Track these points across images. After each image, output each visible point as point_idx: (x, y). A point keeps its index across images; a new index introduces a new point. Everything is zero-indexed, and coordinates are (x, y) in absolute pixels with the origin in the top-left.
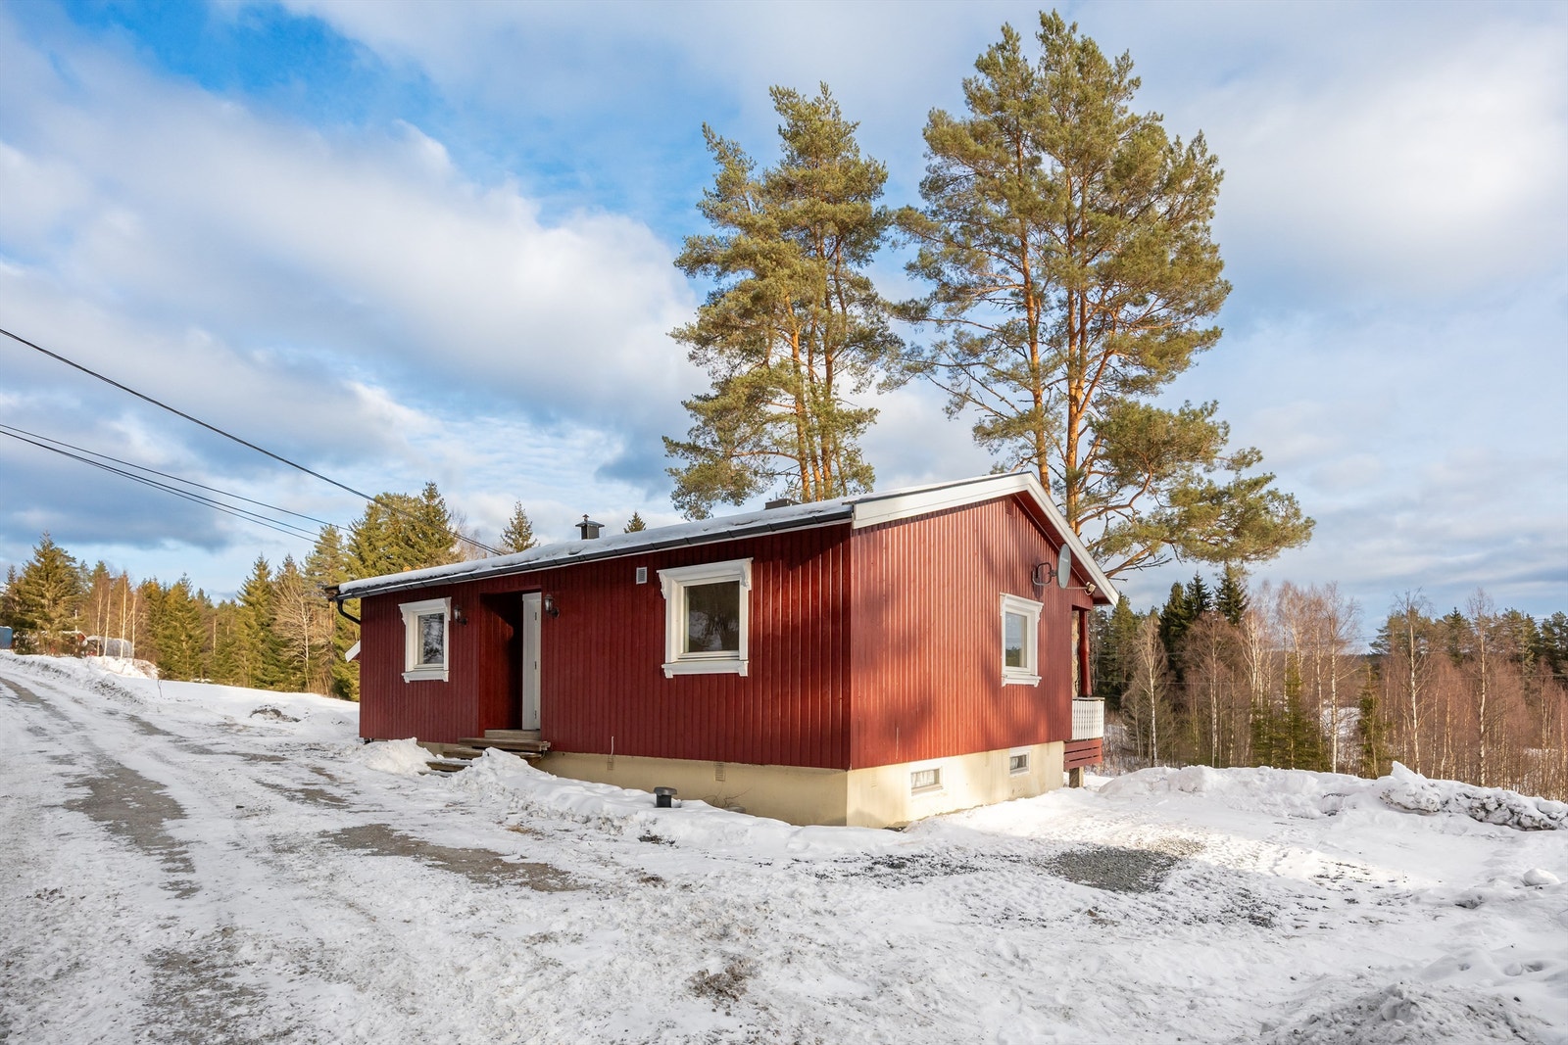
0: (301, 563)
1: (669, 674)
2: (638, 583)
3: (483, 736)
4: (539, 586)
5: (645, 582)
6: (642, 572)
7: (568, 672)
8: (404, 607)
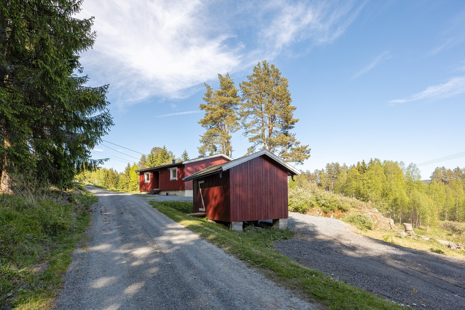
0: (137, 163)
1: (171, 180)
2: (168, 170)
3: (153, 190)
4: (159, 170)
8: (144, 173)
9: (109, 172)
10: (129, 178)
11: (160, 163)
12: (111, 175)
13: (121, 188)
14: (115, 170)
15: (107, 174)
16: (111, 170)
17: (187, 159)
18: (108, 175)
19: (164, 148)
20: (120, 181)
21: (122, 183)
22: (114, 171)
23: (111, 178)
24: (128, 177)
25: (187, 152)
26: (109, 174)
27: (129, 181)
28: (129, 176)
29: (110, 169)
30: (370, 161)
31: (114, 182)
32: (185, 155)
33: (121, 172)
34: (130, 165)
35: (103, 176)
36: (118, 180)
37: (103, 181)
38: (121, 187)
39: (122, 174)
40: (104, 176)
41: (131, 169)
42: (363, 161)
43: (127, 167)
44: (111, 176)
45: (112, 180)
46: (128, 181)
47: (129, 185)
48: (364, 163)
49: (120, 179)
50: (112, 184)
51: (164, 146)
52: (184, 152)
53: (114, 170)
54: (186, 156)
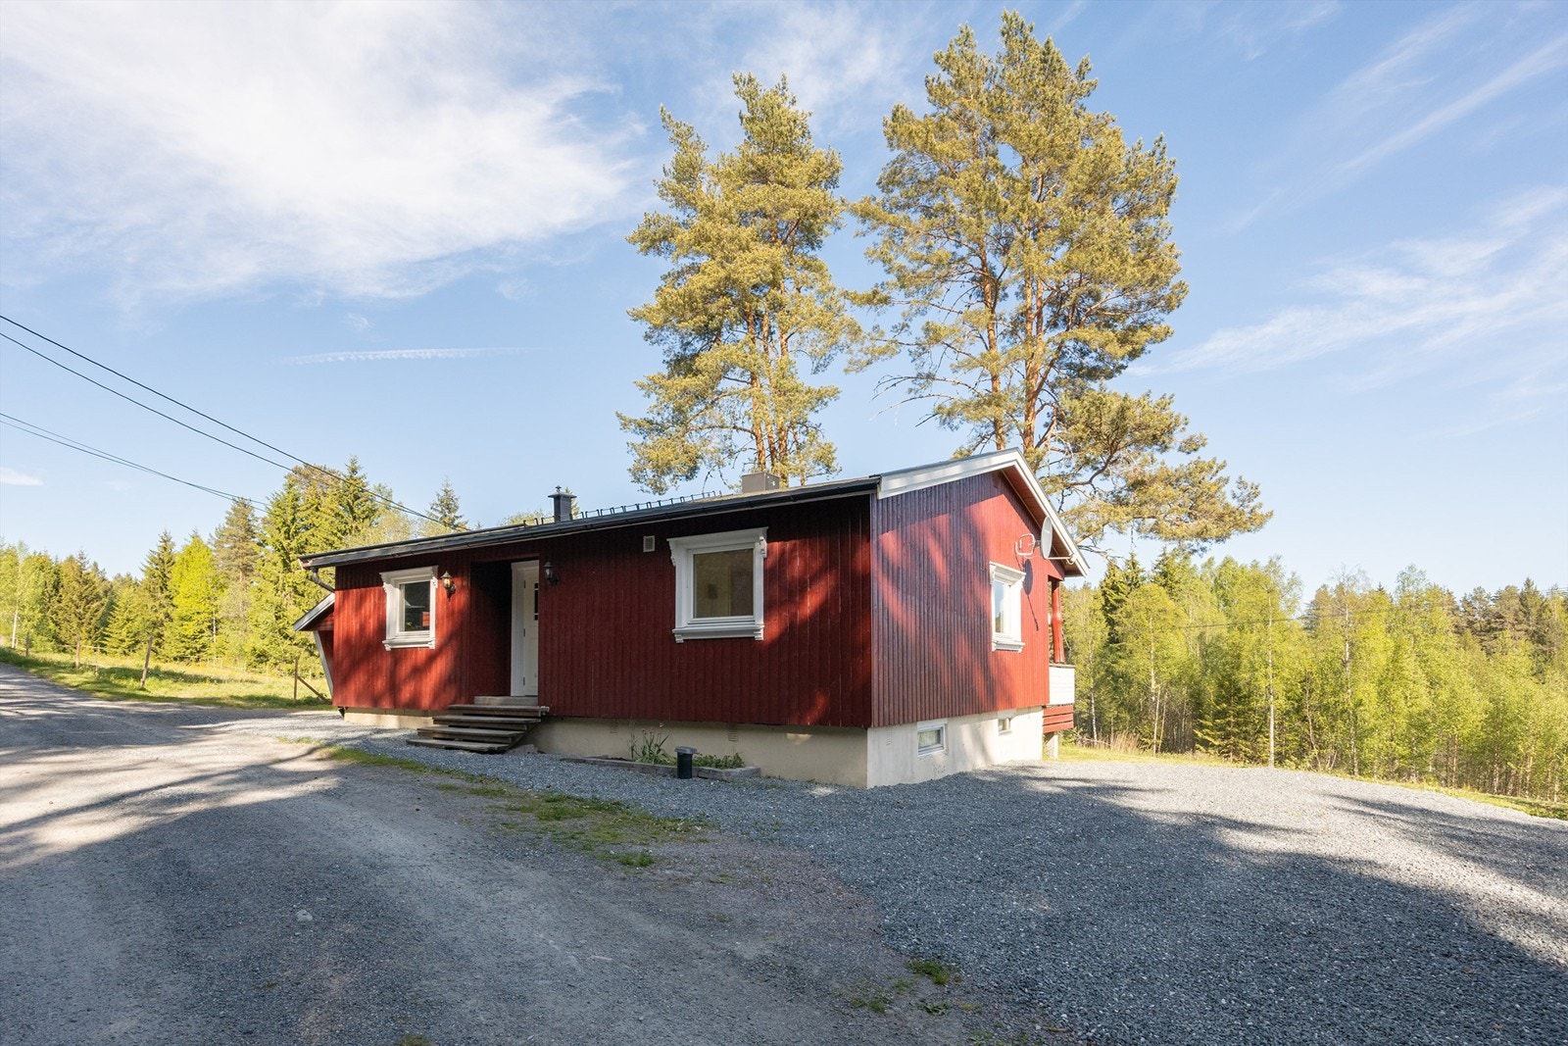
0: (207, 535)
1: (679, 639)
2: (645, 551)
3: (473, 703)
4: (537, 555)
5: (653, 550)
6: (650, 541)
7: (569, 637)
8: (384, 575)
9: (65, 571)
10: (164, 602)
11: (332, 538)
12: (75, 584)
13: (125, 645)
14: (95, 565)
15: (52, 580)
16: (77, 564)
17: (456, 522)
18: (56, 587)
19: (354, 471)
20: (120, 615)
21: (130, 624)
22: (89, 569)
23: (75, 598)
24: (159, 595)
25: (456, 494)
26: (64, 581)
27: (167, 616)
28: (167, 593)
29: (71, 559)
30: (1161, 559)
31: (88, 615)
32: (448, 504)
33: (124, 575)
34: (174, 544)
35: (30, 591)
36: (112, 606)
37: (31, 613)
38: (123, 641)
39: (127, 582)
40: (40, 590)
41: (177, 559)
42: (1132, 556)
43: (156, 550)
44: (71, 589)
45: (81, 610)
46: (162, 616)
47: (166, 634)
48: (1133, 564)
49: (120, 603)
50: (80, 625)
51: (353, 462)
52: (442, 494)
53: (91, 563)
54: (450, 512)
